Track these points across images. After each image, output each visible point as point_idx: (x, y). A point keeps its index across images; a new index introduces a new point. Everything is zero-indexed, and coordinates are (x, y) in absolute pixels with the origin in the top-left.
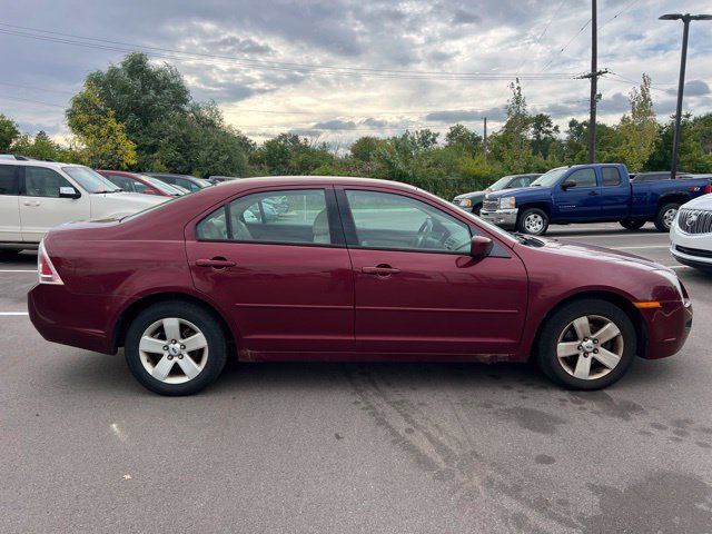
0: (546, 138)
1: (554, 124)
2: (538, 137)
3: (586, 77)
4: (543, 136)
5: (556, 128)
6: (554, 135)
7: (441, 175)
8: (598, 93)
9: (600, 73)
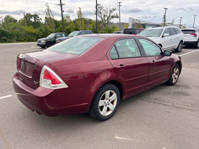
0: (38, 21)
1: (40, 18)
2: (35, 21)
3: (59, 5)
4: (37, 21)
5: (41, 19)
6: (40, 21)
7: (18, 32)
8: (63, 10)
9: (63, 4)
